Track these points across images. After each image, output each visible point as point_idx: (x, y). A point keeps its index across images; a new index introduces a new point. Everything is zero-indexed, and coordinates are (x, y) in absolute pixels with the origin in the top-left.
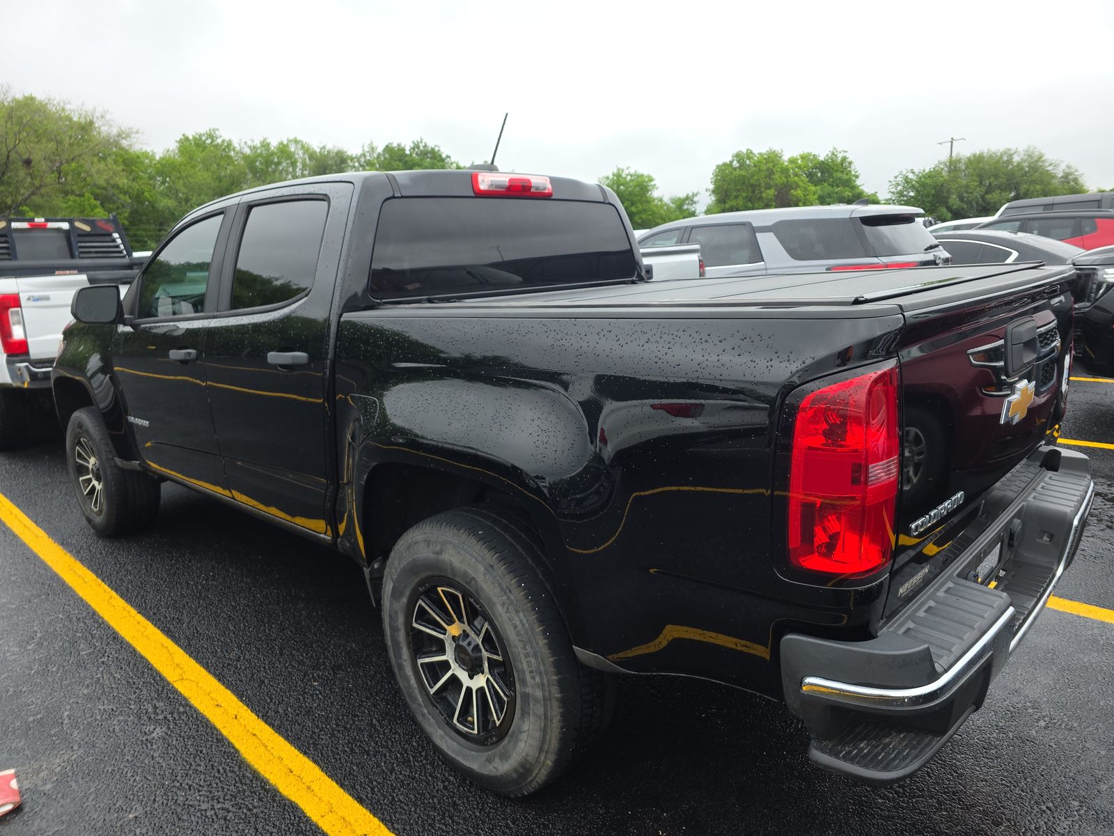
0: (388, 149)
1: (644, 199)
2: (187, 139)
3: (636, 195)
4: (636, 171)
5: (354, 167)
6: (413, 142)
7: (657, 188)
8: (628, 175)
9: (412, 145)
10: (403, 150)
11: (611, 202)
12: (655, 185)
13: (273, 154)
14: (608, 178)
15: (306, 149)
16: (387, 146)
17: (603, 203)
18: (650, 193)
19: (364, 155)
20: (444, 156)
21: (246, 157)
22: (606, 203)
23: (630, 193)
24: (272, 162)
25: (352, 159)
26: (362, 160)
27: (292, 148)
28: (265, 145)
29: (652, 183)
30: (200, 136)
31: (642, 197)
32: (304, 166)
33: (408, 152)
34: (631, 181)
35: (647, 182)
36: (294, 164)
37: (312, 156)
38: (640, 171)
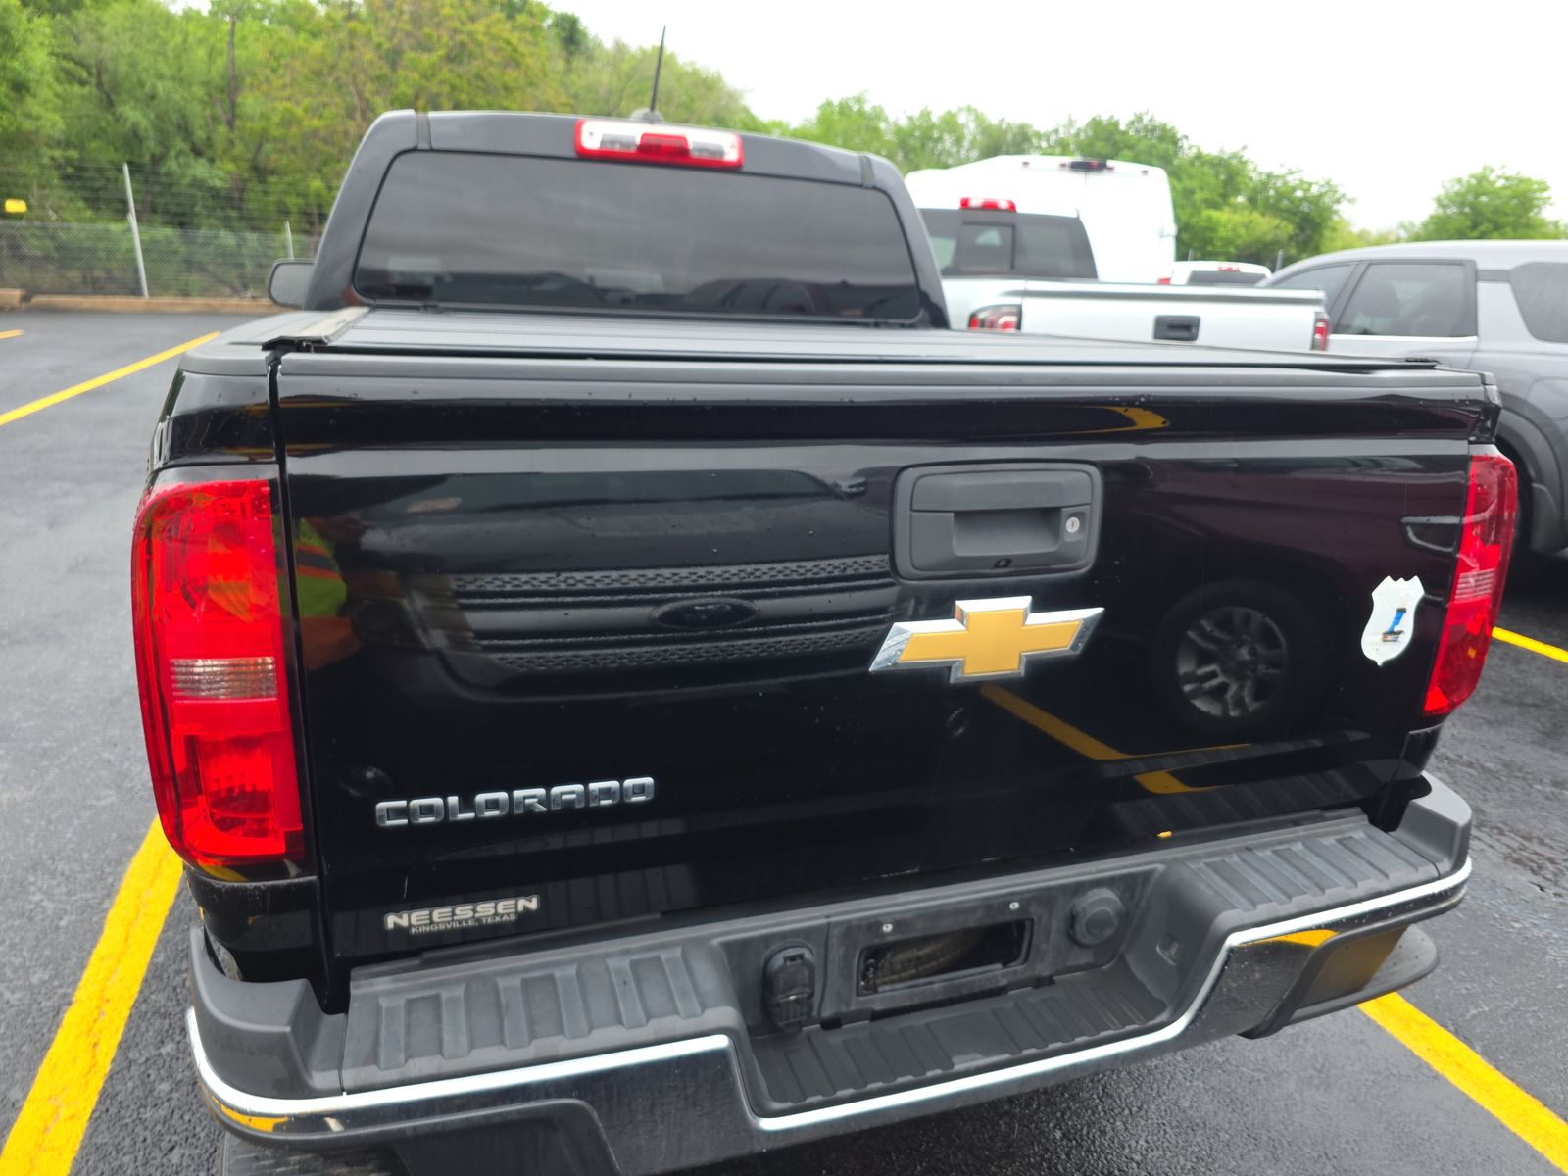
0: (1095, 123)
1: (1523, 221)
2: (829, 104)
3: (1506, 214)
4: (1518, 174)
5: (1039, 148)
6: (1135, 114)
7: (1552, 204)
8: (1500, 178)
9: (1132, 117)
10: (1116, 124)
11: (879, 185)
12: (1549, 198)
13: (932, 127)
14: (1460, 181)
15: (979, 119)
16: (1093, 119)
17: (861, 186)
18: (1535, 210)
19: (1056, 131)
20: (1179, 136)
21: (898, 131)
22: (867, 188)
23: (1497, 210)
24: (930, 138)
25: (1039, 136)
26: (1053, 138)
27: (962, 119)
28: (926, 114)
29: (1546, 194)
30: (848, 99)
31: (1521, 217)
32: (973, 143)
33: (1122, 127)
34: (1505, 188)
35: (1534, 192)
36: (958, 142)
37: (985, 129)
38: (1525, 175)
